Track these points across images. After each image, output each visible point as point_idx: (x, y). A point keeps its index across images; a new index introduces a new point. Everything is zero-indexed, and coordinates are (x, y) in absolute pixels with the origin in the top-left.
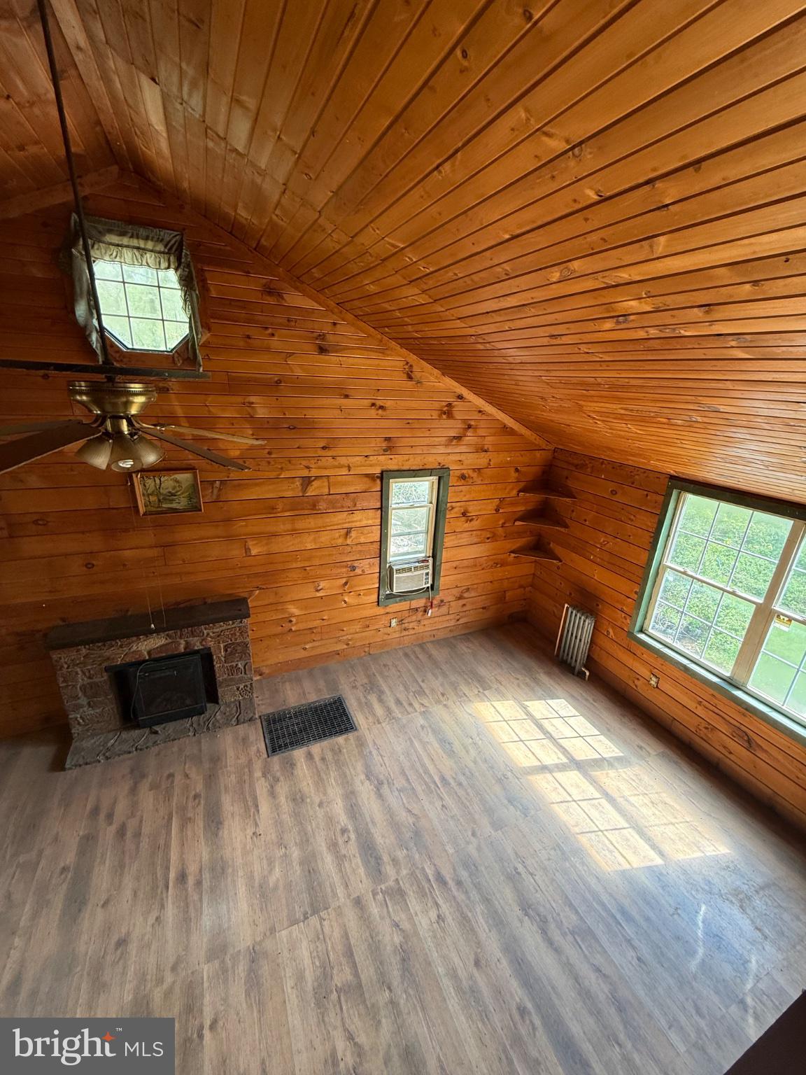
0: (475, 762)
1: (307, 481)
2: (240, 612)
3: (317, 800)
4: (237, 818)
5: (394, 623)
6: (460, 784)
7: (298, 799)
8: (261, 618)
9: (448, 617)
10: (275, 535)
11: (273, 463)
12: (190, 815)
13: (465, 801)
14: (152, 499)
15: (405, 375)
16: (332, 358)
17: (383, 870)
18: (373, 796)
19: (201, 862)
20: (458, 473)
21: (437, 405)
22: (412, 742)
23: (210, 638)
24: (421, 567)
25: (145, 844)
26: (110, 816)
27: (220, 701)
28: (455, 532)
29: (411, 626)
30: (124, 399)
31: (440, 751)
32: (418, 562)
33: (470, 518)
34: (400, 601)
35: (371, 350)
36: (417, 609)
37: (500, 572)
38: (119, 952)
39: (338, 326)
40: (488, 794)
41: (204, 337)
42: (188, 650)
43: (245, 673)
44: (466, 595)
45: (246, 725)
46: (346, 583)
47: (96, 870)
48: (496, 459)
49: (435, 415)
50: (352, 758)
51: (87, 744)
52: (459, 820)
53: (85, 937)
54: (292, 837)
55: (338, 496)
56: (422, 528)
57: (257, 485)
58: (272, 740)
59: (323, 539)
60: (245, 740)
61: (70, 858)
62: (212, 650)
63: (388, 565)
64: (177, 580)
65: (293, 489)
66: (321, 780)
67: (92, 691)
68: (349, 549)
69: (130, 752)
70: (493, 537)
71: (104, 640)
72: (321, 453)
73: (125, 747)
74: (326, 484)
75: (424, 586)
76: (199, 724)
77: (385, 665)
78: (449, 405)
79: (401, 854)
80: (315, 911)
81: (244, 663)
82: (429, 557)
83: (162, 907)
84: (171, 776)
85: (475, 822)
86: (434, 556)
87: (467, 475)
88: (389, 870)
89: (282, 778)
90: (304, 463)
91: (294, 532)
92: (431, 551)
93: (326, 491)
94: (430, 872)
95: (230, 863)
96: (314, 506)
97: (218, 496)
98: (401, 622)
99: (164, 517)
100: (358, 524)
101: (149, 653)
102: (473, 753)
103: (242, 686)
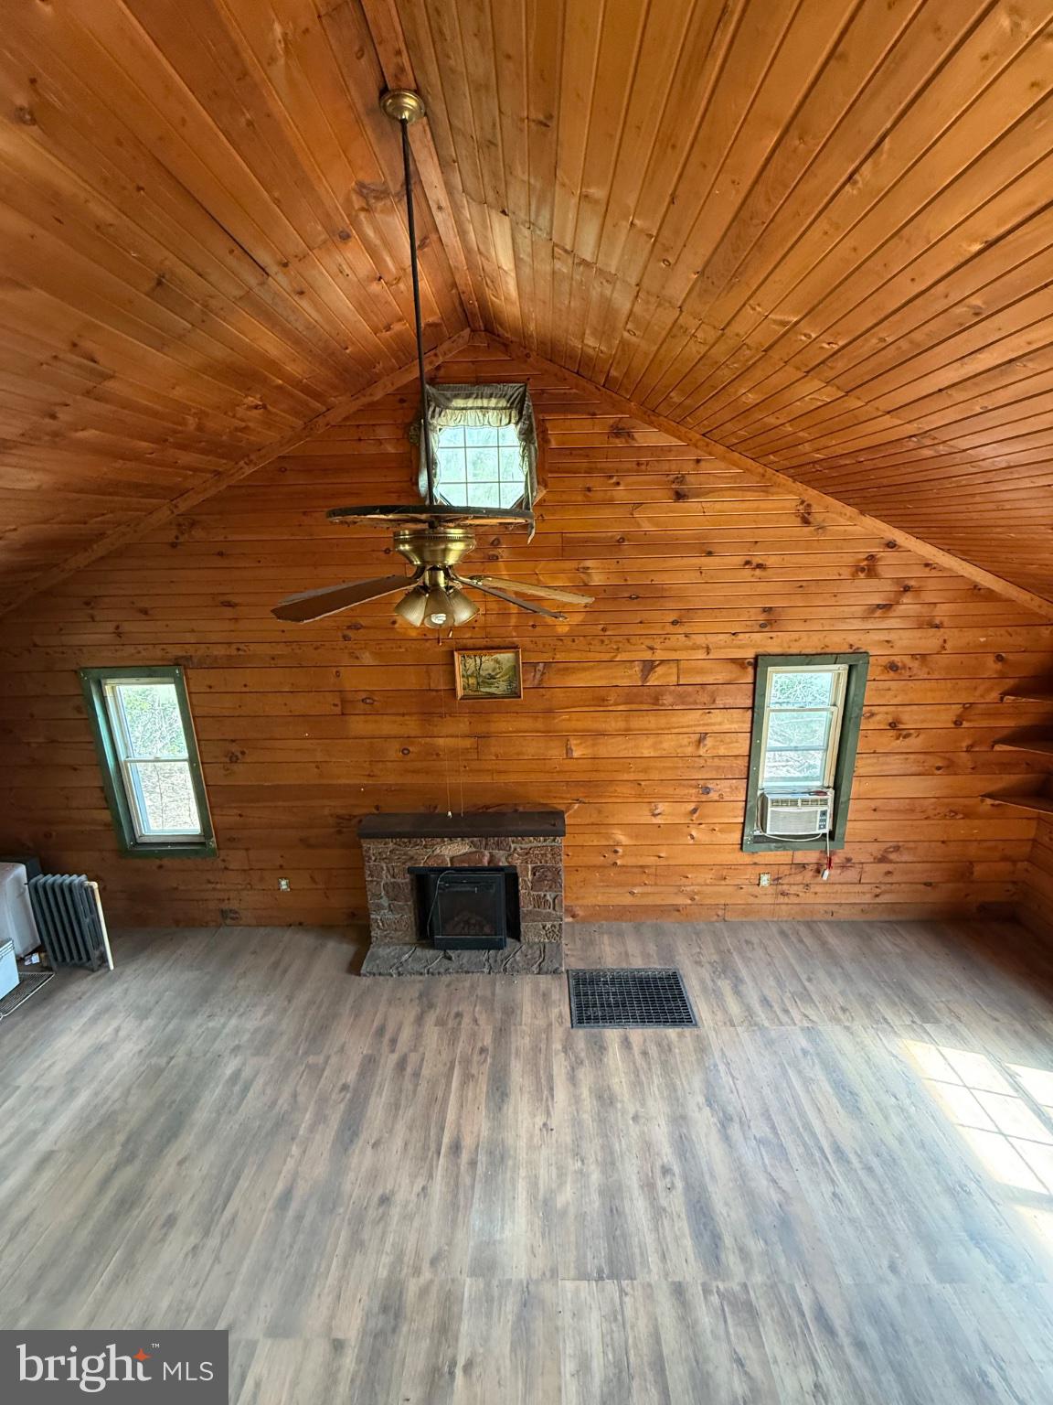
0: (901, 1141)
1: (649, 667)
2: (554, 828)
3: (631, 1110)
4: (526, 1097)
5: (765, 880)
6: (870, 1169)
7: (605, 1098)
8: (579, 840)
9: (858, 888)
10: (603, 734)
11: (607, 642)
12: (474, 1071)
13: (878, 1203)
14: (472, 681)
15: (799, 519)
16: (692, 505)
17: (723, 1256)
18: (715, 1136)
19: (478, 1136)
20: (884, 661)
21: (850, 560)
22: (785, 1073)
23: (516, 853)
24: (812, 801)
25: (423, 1088)
26: (394, 1041)
27: (522, 939)
28: (874, 752)
29: (793, 890)
30: (443, 547)
31: (834, 1100)
32: (809, 793)
33: (904, 732)
34: (777, 849)
35: (749, 489)
36: (804, 866)
37: (962, 828)
38: (381, 1210)
39: (702, 463)
40: (926, 1207)
41: (540, 494)
42: (492, 865)
43: (554, 909)
44: (893, 856)
45: (549, 977)
46: (695, 811)
47: (373, 1099)
48: (956, 639)
49: (846, 573)
50: (686, 1064)
51: (383, 952)
52: (863, 1231)
53: (351, 1175)
54: (592, 1149)
55: (690, 688)
56: (819, 740)
57: (585, 669)
58: (579, 1006)
59: (665, 745)
60: (546, 996)
61: (351, 1076)
62: (519, 870)
63: (759, 792)
64: (487, 779)
65: (630, 676)
66: (640, 1084)
67: (393, 891)
68: (702, 762)
69: (421, 974)
70: (948, 767)
71: (410, 836)
72: (670, 629)
73: (417, 967)
74: (675, 670)
75: (817, 832)
76: (496, 961)
77: (747, 942)
78: (871, 558)
79: (755, 1246)
80: (614, 1275)
81: (553, 895)
82: (828, 787)
83: (431, 1176)
84: (459, 1015)
85: (897, 1247)
86: (837, 787)
87: (900, 664)
88: (731, 1260)
89: (586, 1062)
90: (649, 642)
91: (626, 732)
92: (832, 778)
93: (673, 680)
94: (806, 1301)
95: (512, 1153)
96: (656, 700)
97: (541, 680)
98: (776, 880)
99: (481, 703)
100: (716, 728)
101: (452, 859)
102: (896, 1121)
103: (549, 926)
